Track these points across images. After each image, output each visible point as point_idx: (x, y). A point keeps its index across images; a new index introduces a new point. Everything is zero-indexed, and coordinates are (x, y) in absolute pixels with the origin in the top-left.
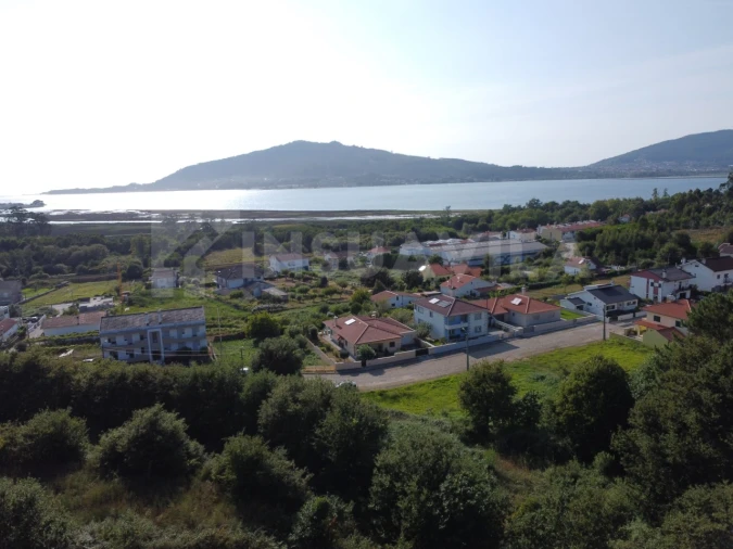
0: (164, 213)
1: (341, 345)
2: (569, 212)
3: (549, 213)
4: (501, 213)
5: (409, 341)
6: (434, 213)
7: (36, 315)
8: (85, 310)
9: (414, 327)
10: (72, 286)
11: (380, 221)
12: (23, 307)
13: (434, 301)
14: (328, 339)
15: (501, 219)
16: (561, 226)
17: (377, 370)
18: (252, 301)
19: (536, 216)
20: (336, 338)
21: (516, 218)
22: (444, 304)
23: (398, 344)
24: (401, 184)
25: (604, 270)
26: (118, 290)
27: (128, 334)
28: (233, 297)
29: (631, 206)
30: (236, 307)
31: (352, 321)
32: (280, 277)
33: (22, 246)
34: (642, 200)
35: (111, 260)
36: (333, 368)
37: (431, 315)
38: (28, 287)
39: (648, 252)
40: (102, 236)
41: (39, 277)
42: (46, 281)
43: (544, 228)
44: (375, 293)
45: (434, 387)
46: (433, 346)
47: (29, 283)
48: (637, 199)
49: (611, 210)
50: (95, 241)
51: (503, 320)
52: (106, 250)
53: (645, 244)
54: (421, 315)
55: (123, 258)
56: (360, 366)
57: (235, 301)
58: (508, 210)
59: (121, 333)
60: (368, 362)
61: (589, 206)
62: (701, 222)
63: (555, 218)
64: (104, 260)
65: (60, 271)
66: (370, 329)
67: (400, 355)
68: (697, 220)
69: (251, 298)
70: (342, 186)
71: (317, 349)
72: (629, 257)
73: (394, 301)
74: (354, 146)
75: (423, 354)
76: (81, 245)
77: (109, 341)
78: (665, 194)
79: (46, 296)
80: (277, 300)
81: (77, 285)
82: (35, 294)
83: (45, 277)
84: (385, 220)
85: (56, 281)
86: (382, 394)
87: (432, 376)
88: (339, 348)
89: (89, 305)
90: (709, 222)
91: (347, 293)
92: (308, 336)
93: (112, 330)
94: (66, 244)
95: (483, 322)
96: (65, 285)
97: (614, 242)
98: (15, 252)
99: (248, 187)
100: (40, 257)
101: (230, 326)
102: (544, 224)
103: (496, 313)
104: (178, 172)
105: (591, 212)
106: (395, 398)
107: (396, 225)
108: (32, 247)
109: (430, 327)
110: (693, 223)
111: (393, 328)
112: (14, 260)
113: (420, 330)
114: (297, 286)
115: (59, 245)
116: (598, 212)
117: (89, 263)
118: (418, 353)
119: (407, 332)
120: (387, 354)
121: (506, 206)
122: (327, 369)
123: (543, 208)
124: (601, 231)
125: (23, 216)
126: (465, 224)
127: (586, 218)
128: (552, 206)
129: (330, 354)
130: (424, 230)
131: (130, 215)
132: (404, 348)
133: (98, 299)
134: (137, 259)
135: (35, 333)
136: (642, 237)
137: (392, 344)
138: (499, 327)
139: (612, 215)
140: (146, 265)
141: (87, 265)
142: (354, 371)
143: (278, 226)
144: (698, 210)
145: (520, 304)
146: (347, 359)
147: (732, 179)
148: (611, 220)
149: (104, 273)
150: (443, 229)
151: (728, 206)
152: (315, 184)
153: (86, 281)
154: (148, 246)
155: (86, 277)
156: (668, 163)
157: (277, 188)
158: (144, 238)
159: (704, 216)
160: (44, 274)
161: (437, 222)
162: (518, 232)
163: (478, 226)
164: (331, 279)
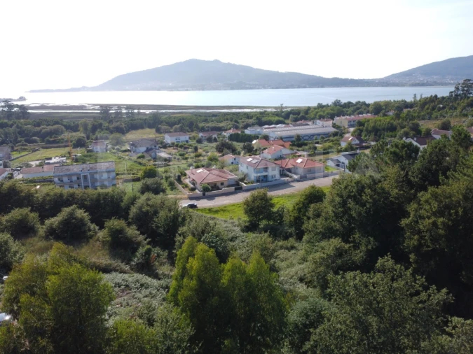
0: (101, 106)
1: (194, 184)
2: (358, 109)
3: (344, 109)
4: (315, 108)
5: (233, 183)
6: (275, 108)
7: (20, 167)
8: (49, 164)
9: (237, 175)
10: (42, 151)
11: (239, 113)
12: (11, 163)
13: (249, 160)
14: (187, 181)
15: (314, 112)
16: (348, 117)
17: (211, 198)
18: (149, 160)
19: (340, 109)
20: (191, 180)
21: (324, 112)
22: (255, 161)
23: (226, 184)
24: (258, 89)
25: (364, 144)
26: (69, 153)
27: (70, 176)
28: (139, 158)
29: (396, 105)
30: (140, 164)
32: (170, 147)
33: (11, 126)
34: (406, 102)
35: (67, 135)
36: (187, 197)
38: (15, 151)
40: (62, 120)
41: (22, 145)
42: (26, 147)
43: (338, 118)
46: (246, 185)
47: (16, 148)
48: (402, 101)
49: (384, 107)
50: (57, 123)
52: (64, 129)
54: (242, 168)
55: (74, 134)
56: (202, 196)
57: (140, 160)
58: (320, 106)
59: (66, 175)
60: (206, 193)
61: (370, 105)
62: (433, 116)
63: (348, 113)
64: (62, 136)
65: (35, 141)
66: (210, 175)
67: (224, 190)
68: (430, 114)
69: (150, 158)
70: (219, 89)
73: (233, 160)
75: (238, 190)
76: (47, 125)
77: (59, 180)
79: (27, 156)
80: (165, 160)
81: (45, 150)
82: (19, 155)
83: (26, 145)
85: (32, 147)
86: (210, 210)
89: (51, 162)
90: (438, 116)
91: (208, 156)
92: (176, 179)
93: (62, 174)
94: (38, 125)
95: (277, 172)
96: (38, 150)
97: (374, 127)
98: (7, 130)
100: (22, 133)
101: (133, 174)
102: (338, 116)
103: (286, 168)
105: (370, 109)
106: (217, 212)
107: (248, 116)
108: (18, 127)
110: (427, 117)
111: (224, 175)
112: (6, 134)
115: (35, 126)
116: (375, 108)
117: (53, 136)
118: (236, 189)
119: (232, 177)
120: (218, 189)
121: (319, 104)
122: (185, 197)
123: (341, 106)
125: (11, 107)
126: (291, 115)
127: (368, 112)
128: (349, 105)
130: (264, 119)
131: (81, 107)
132: (229, 186)
133: (57, 158)
134: (83, 135)
135: (18, 176)
137: (222, 184)
138: (287, 176)
139: (383, 111)
140: (88, 138)
141: (51, 138)
142: (198, 198)
143: (174, 115)
144: (433, 109)
145: (302, 162)
146: (195, 192)
147: (457, 89)
148: (381, 114)
149: (62, 143)
150: (277, 118)
151: (453, 106)
152: (203, 88)
153: (51, 148)
154: (90, 127)
155: (51, 145)
156: (435, 77)
157: (178, 90)
158: (88, 122)
159: (436, 112)
160: (25, 143)
161: (273, 114)
162: (322, 121)
163: (299, 117)
164: (201, 148)
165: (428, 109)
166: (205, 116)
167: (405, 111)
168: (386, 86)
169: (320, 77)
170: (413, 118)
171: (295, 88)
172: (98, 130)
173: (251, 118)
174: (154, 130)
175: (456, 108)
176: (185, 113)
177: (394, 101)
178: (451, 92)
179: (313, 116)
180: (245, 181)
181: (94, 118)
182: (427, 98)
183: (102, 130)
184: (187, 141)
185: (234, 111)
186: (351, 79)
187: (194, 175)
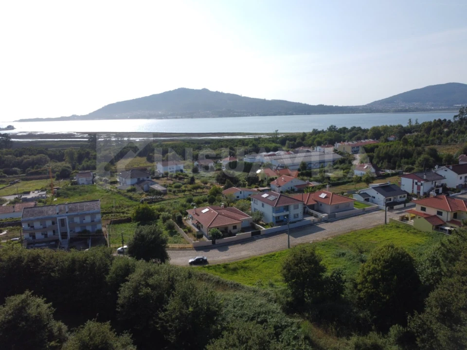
0: (90, 134)
1: (198, 227)
2: (355, 134)
3: (342, 135)
4: (311, 134)
5: (247, 225)
6: (267, 134)
8: (26, 200)
9: (251, 215)
10: (22, 183)
11: (233, 140)
13: (265, 195)
14: (190, 223)
15: (311, 138)
16: (350, 143)
17: (223, 247)
18: (141, 194)
19: (334, 136)
20: (195, 222)
21: (321, 137)
22: (272, 198)
23: (239, 227)
24: (246, 116)
25: (381, 173)
26: (51, 186)
27: (42, 220)
28: (129, 191)
29: (395, 130)
30: (131, 198)
31: (207, 210)
34: (402, 127)
35: (51, 165)
36: (191, 245)
37: (263, 205)
39: (409, 161)
40: (47, 149)
42: (3, 179)
43: (339, 144)
44: (225, 188)
45: (264, 261)
46: (264, 229)
48: (399, 126)
49: (382, 132)
50: (40, 152)
51: (313, 209)
52: (48, 159)
53: (407, 155)
54: (256, 206)
55: (59, 164)
56: (211, 244)
57: (130, 194)
58: (316, 132)
59: (38, 220)
60: (217, 241)
61: (368, 130)
63: (346, 138)
64: (45, 167)
65: (15, 173)
66: (219, 216)
67: (240, 235)
69: (141, 192)
71: (181, 231)
72: (397, 164)
73: (238, 194)
74: (217, 92)
75: (257, 235)
76: (30, 155)
77: (28, 226)
78: (417, 123)
79: (3, 190)
80: (159, 193)
81: (25, 182)
83: (4, 177)
84: (236, 139)
85: (11, 180)
86: (226, 267)
87: (263, 252)
88: (197, 230)
89: (29, 197)
90: (448, 141)
91: (207, 188)
92: (175, 221)
93: (32, 218)
95: (300, 211)
96: (17, 182)
97: (386, 154)
99: (148, 117)
100: (1, 163)
101: (123, 213)
102: (339, 142)
103: (309, 204)
104: (103, 108)
105: (369, 134)
106: (235, 270)
107: (243, 143)
109: (262, 215)
110: (437, 141)
111: (236, 215)
113: (255, 217)
114: (174, 183)
115: (16, 155)
116: (374, 134)
117: (35, 167)
118: (253, 234)
119: (245, 218)
120: (231, 234)
121: (314, 130)
122: (187, 246)
123: (337, 131)
124: (377, 147)
126: (287, 142)
127: (366, 138)
128: (344, 130)
129: (190, 234)
130: (261, 146)
132: (244, 230)
133: (36, 192)
134: (68, 165)
136: (406, 150)
137: (235, 227)
138: (311, 215)
139: (384, 137)
140: (74, 168)
141: (33, 168)
142: (206, 248)
143: (165, 143)
145: (326, 197)
146: (201, 239)
147: (462, 112)
148: (382, 139)
149: (45, 174)
150: (274, 145)
152: (191, 116)
153: (32, 179)
154: (76, 156)
155: (32, 177)
156: (416, 104)
157: (167, 118)
158: (74, 150)
159: (444, 137)
160: (4, 175)
161: (269, 140)
162: (322, 147)
163: (296, 143)
164: (197, 179)
166: (198, 144)
168: (371, 113)
171: (282, 115)
172: (85, 159)
173: (247, 145)
174: (145, 159)
177: (391, 126)
179: (310, 142)
180: (261, 222)
181: (82, 146)
183: (90, 159)
185: (226, 137)
186: (336, 106)
187: (198, 215)
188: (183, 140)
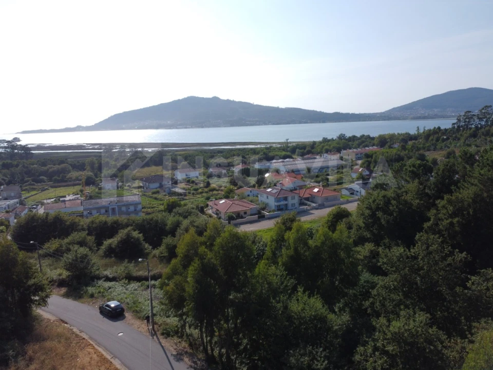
1: (217, 214)
2: (363, 142)
3: (351, 143)
4: (320, 143)
5: (255, 211)
6: (279, 143)
7: (34, 205)
9: (258, 205)
10: (51, 190)
11: (244, 149)
13: (269, 190)
15: (321, 147)
16: (355, 150)
19: (343, 144)
20: (215, 211)
21: (330, 146)
22: (275, 191)
23: (249, 213)
26: (81, 191)
28: (154, 193)
29: (400, 138)
30: (156, 199)
31: (223, 201)
32: (181, 182)
34: (409, 134)
35: (74, 174)
37: (267, 198)
38: (24, 190)
41: (30, 184)
42: (34, 187)
43: (345, 151)
44: (238, 189)
46: (268, 214)
47: (24, 188)
48: (406, 134)
51: (308, 201)
52: (70, 168)
54: (262, 198)
55: (81, 173)
57: (156, 195)
58: (325, 140)
59: (96, 209)
60: (232, 222)
62: (437, 147)
63: (354, 146)
65: (43, 181)
66: (233, 205)
67: (249, 218)
68: (435, 145)
69: (164, 194)
70: (220, 127)
73: (249, 193)
75: (262, 218)
76: (53, 165)
77: (88, 213)
80: (180, 194)
81: (54, 189)
83: (33, 185)
84: (248, 148)
85: (41, 187)
89: (66, 199)
90: (442, 147)
91: (222, 191)
92: (199, 211)
93: (91, 207)
95: (296, 201)
96: (47, 189)
99: (157, 127)
100: (29, 173)
101: (154, 208)
102: (345, 149)
103: (304, 196)
105: (376, 142)
107: (254, 151)
108: (24, 166)
109: (267, 205)
111: (246, 204)
113: (261, 206)
114: (191, 187)
115: (40, 165)
116: (380, 141)
117: (61, 176)
118: (259, 217)
119: (254, 207)
120: (242, 218)
121: (324, 138)
123: (346, 140)
125: (14, 147)
126: (297, 150)
127: (373, 145)
128: (353, 138)
130: (271, 154)
132: (252, 215)
133: (71, 195)
137: (245, 213)
138: (306, 204)
139: (389, 144)
144: (437, 140)
145: (318, 191)
147: (459, 120)
148: (387, 146)
149: (71, 182)
150: (284, 153)
151: (456, 137)
153: (60, 187)
154: (96, 165)
155: (59, 184)
156: (436, 110)
157: (177, 128)
158: (94, 160)
159: (440, 143)
160: (32, 183)
161: (280, 149)
162: (329, 154)
163: (305, 151)
164: (213, 183)
165: (432, 140)
166: (211, 153)
167: (410, 143)
169: (320, 112)
170: (419, 149)
173: (258, 153)
175: (459, 139)
176: (189, 150)
177: (398, 134)
178: (454, 124)
179: (319, 150)
182: (430, 130)
184: (197, 177)
185: (238, 147)
187: (217, 205)
188: (196, 150)
